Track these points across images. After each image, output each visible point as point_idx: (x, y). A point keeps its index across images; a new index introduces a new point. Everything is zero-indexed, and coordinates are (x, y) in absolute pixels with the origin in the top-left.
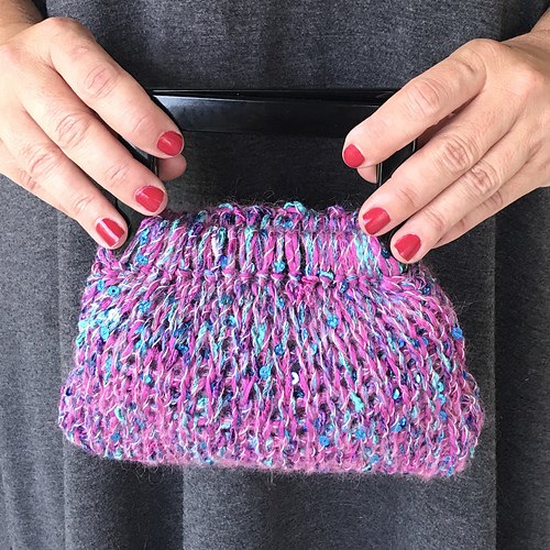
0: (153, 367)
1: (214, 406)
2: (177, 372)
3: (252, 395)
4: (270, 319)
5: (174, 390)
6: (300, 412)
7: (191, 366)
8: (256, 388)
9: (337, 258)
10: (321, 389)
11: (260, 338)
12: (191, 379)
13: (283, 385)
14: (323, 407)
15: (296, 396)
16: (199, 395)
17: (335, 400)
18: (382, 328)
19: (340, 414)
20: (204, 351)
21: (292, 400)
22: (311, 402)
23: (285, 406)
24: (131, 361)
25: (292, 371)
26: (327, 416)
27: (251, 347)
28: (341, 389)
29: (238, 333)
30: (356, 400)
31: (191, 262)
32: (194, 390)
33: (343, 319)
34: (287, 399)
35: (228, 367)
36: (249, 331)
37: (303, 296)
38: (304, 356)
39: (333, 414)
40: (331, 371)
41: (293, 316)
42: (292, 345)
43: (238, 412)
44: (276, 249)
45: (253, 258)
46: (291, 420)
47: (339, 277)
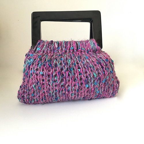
0: (43, 70)
1: (59, 79)
2: (49, 71)
3: (69, 75)
4: (71, 58)
5: (49, 75)
6: (81, 79)
7: (52, 69)
8: (70, 73)
9: (86, 45)
10: (86, 72)
11: (70, 61)
12: (53, 72)
13: (77, 72)
14: (87, 77)
15: (80, 75)
16: (55, 76)
17: (90, 75)
18: (99, 58)
19: (91, 78)
20: (56, 65)
21: (79, 75)
22: (84, 76)
23: (77, 77)
24: (37, 70)
25: (78, 69)
26: (88, 79)
27: (67, 64)
28: (91, 72)
29: (64, 61)
30: (95, 74)
31: (51, 49)
32: (54, 75)
33: (89, 57)
34: (78, 76)
35: (62, 69)
36: (66, 61)
37: (78, 54)
38: (81, 65)
39: (89, 78)
40: (88, 68)
41: (77, 58)
42: (78, 63)
43: (65, 80)
44: (70, 44)
45: (65, 47)
46: (79, 81)
47: (86, 50)
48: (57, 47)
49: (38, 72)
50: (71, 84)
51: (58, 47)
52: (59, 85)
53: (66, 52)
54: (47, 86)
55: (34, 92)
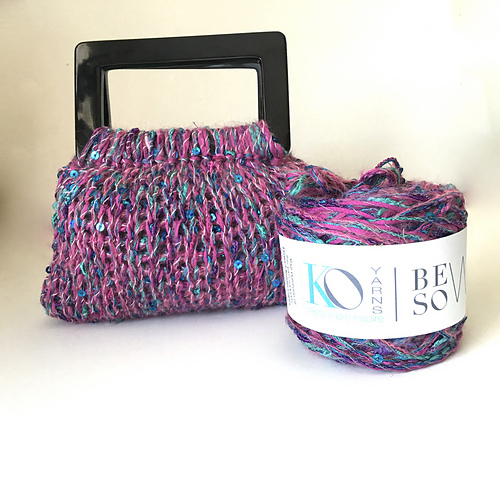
0: (105, 218)
1: (153, 244)
2: (124, 220)
3: (181, 233)
4: (191, 182)
5: (123, 234)
6: (219, 244)
7: (132, 213)
8: (184, 227)
9: (237, 140)
10: (234, 224)
11: (184, 192)
12: (134, 224)
13: (205, 223)
14: (236, 238)
15: (215, 231)
16: (142, 234)
17: (245, 231)
18: (276, 180)
19: (249, 242)
20: (143, 201)
21: (212, 233)
22: (226, 235)
23: (208, 240)
24: (88, 217)
25: (210, 212)
26: (240, 245)
27: (178, 198)
28: (248, 223)
29: (167, 191)
30: (261, 229)
31: (131, 154)
32: (136, 231)
33: (246, 177)
34: (208, 234)
35: (161, 215)
36: (175, 189)
37: (214, 167)
38: (219, 203)
39: (244, 242)
40: (241, 211)
41: (207, 179)
42: (209, 197)
43: (172, 246)
44: (191, 139)
45: (176, 147)
46: (212, 249)
47: (239, 155)
48: (149, 147)
49: (90, 224)
50: (190, 259)
51: (152, 149)
52: (154, 261)
53: (177, 161)
54: (119, 265)
55: (84, 286)
